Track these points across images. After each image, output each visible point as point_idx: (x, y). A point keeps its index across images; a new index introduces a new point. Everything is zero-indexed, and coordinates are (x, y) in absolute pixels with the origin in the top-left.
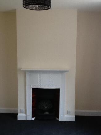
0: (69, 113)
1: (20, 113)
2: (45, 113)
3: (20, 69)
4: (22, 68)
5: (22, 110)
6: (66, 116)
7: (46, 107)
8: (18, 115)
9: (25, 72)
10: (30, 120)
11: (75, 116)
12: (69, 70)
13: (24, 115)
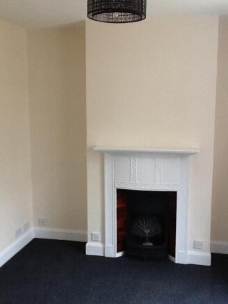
0: (197, 246)
1: (92, 240)
2: (145, 244)
3: (91, 149)
4: (95, 146)
5: (96, 236)
6: (190, 252)
7: (147, 231)
8: (87, 245)
9: (102, 154)
10: (113, 257)
11: (212, 254)
12: (198, 151)
13: (99, 245)
